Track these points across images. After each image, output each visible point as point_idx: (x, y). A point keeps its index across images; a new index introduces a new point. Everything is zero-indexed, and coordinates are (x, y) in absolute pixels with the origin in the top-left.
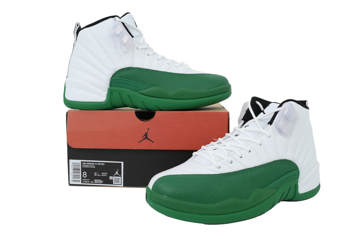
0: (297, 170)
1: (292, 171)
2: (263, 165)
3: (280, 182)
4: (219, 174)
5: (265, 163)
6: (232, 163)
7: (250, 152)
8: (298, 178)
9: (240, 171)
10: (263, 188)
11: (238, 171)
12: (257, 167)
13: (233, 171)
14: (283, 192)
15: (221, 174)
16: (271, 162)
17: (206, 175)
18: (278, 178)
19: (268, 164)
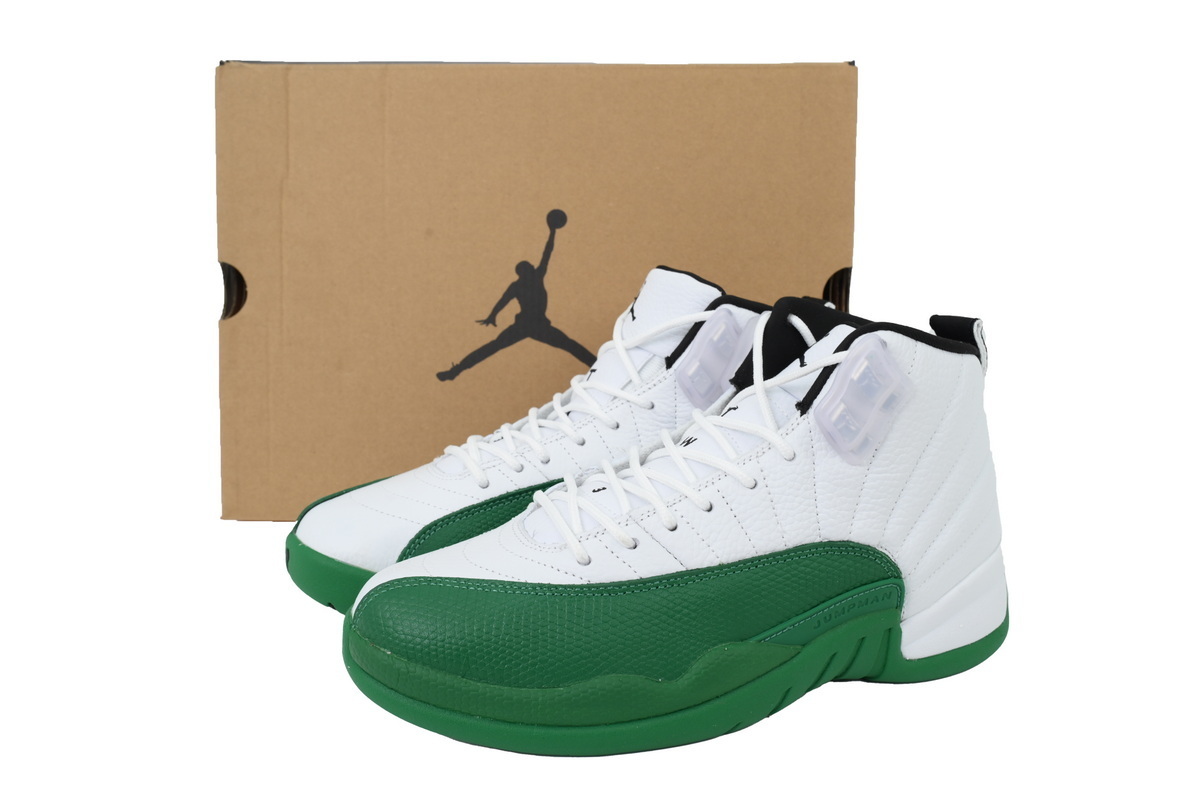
0: (897, 581)
1: (873, 582)
2: (752, 560)
3: (819, 622)
4: (581, 587)
5: (761, 553)
6: (635, 547)
7: (710, 510)
8: (899, 606)
9: (660, 579)
10: (742, 641)
11: (652, 580)
12: (729, 566)
13: (635, 577)
14: (830, 655)
15: (589, 586)
16: (788, 552)
17: (534, 586)
18: (809, 607)
19: (775, 557)
